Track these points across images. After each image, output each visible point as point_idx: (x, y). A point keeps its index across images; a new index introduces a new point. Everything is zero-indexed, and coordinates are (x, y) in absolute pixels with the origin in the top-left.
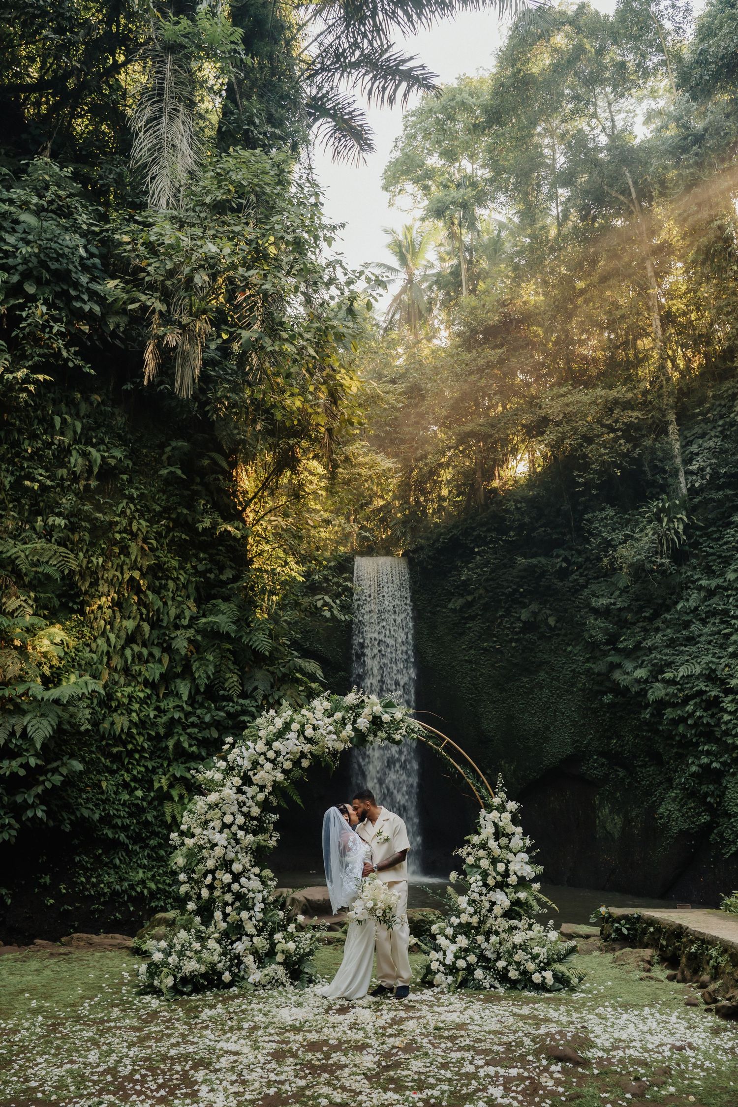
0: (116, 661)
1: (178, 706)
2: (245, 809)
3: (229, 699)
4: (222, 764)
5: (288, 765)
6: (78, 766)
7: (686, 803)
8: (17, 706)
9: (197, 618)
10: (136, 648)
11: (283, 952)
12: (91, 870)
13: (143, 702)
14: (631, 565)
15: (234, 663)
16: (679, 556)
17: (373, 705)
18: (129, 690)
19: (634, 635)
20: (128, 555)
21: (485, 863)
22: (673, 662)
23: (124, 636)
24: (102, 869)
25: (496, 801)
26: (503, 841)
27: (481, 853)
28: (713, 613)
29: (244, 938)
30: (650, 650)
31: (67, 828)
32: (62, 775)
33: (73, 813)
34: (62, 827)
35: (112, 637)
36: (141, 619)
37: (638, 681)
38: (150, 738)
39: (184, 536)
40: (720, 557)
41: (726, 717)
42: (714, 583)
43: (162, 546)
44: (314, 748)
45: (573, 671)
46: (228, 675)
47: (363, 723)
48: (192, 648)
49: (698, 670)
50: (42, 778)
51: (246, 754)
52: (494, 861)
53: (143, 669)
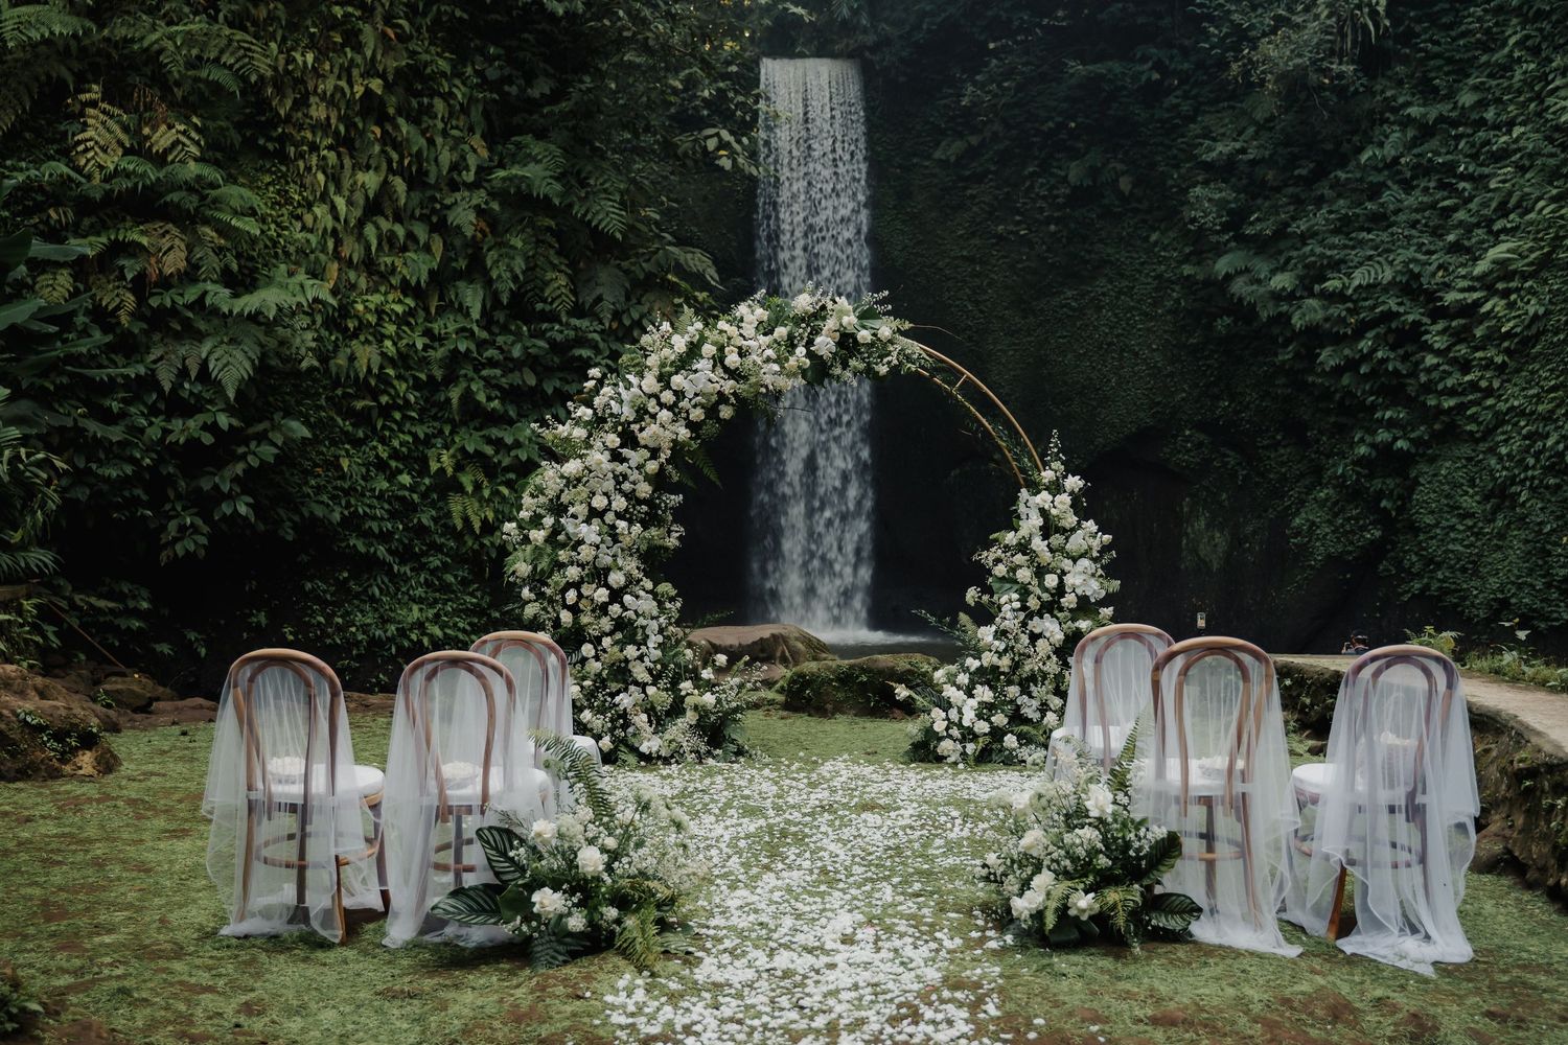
0: (351, 249)
1: (463, 329)
2: (627, 486)
3: (553, 317)
4: (585, 413)
5: (697, 414)
6: (300, 430)
7: (1342, 510)
8: (187, 325)
9: (490, 170)
10: (385, 225)
11: (696, 708)
12: (333, 603)
13: (402, 320)
14: (1281, 77)
15: (559, 253)
16: (1373, 59)
17: (842, 313)
18: (376, 299)
19: (1275, 210)
20: (358, 48)
21: (1024, 575)
22: (1343, 261)
23: (362, 202)
24: (350, 603)
25: (1047, 475)
26: (1057, 539)
27: (1019, 558)
28: (1424, 170)
29: (632, 688)
30: (1304, 238)
31: (290, 536)
32: (274, 445)
33: (297, 510)
34: (281, 533)
35: (340, 202)
36: (390, 169)
37: (1278, 296)
38: (417, 385)
39: (458, 13)
40: (1450, 61)
41: (1430, 360)
42: (1433, 113)
43: (418, 30)
44: (742, 387)
45: (1159, 277)
46: (550, 275)
47: (825, 344)
48: (483, 225)
49: (1387, 275)
50: (241, 450)
51: (625, 395)
52: (1041, 572)
53: (398, 262)
